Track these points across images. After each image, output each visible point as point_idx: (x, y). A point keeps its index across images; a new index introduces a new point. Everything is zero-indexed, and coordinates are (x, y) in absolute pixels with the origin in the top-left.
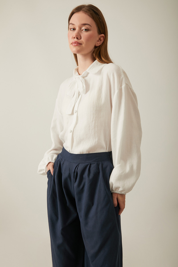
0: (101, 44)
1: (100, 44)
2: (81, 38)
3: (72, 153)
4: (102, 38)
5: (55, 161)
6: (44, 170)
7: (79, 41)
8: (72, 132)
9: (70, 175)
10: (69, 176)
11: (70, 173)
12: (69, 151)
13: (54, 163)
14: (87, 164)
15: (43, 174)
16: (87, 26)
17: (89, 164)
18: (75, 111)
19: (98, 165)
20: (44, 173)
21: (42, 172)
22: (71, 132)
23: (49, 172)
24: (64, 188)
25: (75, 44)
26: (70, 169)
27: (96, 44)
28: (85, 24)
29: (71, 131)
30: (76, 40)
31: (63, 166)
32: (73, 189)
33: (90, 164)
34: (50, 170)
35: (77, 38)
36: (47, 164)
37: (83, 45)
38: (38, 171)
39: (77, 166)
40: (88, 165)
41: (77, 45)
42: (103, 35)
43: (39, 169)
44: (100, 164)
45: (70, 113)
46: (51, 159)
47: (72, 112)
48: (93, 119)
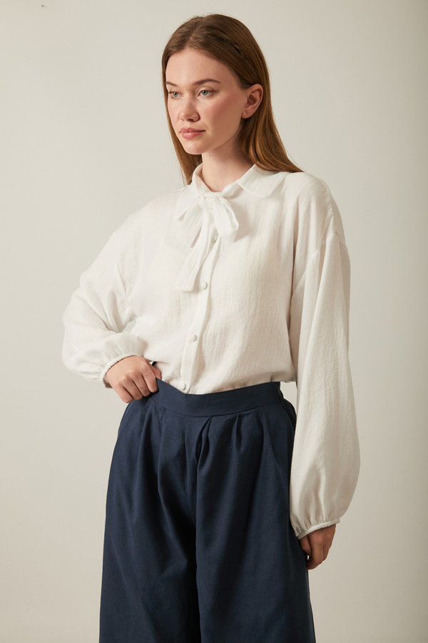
0: (257, 108)
1: (254, 111)
2: (199, 118)
4: (257, 95)
7: (197, 125)
8: (198, 339)
9: (184, 450)
11: (184, 446)
14: (232, 416)
16: (207, 84)
17: (236, 417)
18: (202, 285)
22: (195, 340)
25: (190, 134)
27: (245, 113)
28: (201, 83)
29: (196, 337)
30: (188, 125)
33: (240, 416)
35: (191, 120)
37: (209, 133)
39: (207, 425)
40: (234, 419)
41: (196, 135)
42: (257, 86)
45: (190, 287)
47: (195, 285)
48: (256, 309)
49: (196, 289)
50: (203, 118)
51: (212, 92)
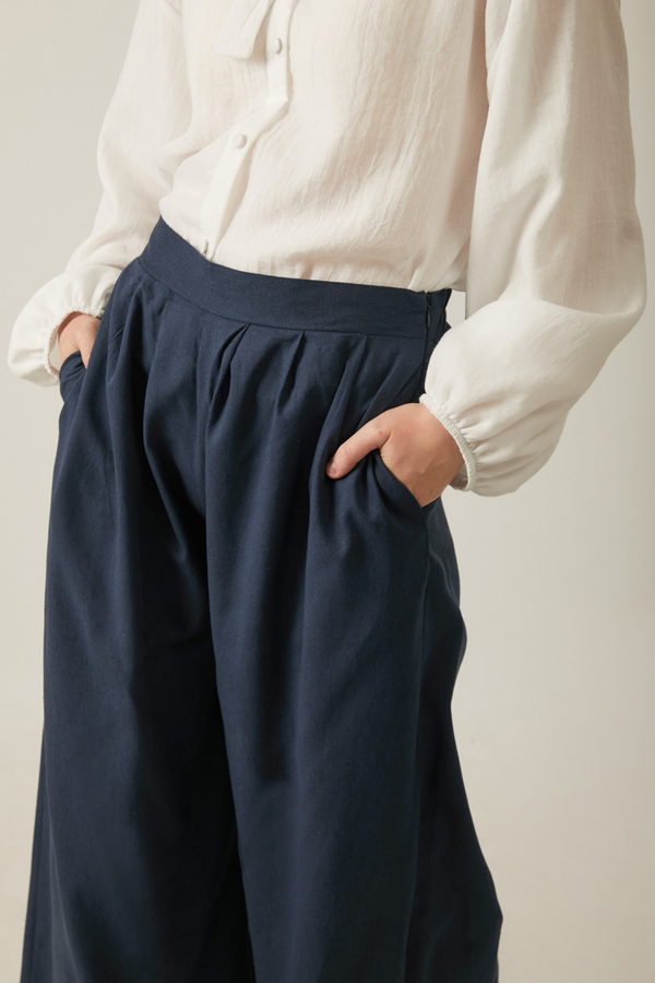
3: (218, 260)
5: (107, 309)
6: (41, 350)
8: (248, 146)
9: (194, 381)
10: (189, 387)
11: (194, 372)
12: (202, 251)
13: (103, 319)
14: (289, 334)
15: (36, 376)
17: (296, 336)
18: (272, 44)
19: (345, 351)
20: (41, 370)
21: (30, 365)
22: (242, 146)
23: (71, 369)
24: (150, 444)
26: (196, 347)
29: (245, 139)
31: (155, 335)
32: (197, 461)
33: (304, 340)
34: (78, 355)
36: (59, 321)
38: (11, 356)
39: (236, 339)
40: (292, 340)
43: (17, 343)
44: (356, 345)
46: (80, 297)
47: (256, 43)
48: (367, 101)
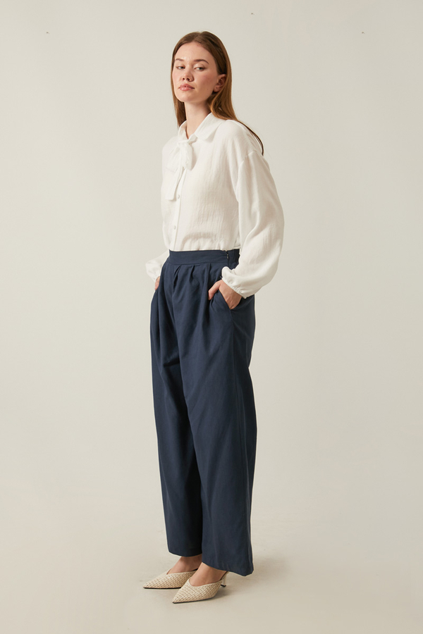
1: (220, 89)
2: (193, 80)
4: (223, 80)
7: (191, 84)
16: (202, 62)
25: (185, 88)
27: (215, 88)
28: (199, 61)
30: (186, 82)
33: (194, 266)
35: (188, 80)
37: (196, 90)
39: (178, 269)
40: (191, 267)
41: (187, 90)
49: (175, 199)
50: (195, 81)
51: (202, 69)
